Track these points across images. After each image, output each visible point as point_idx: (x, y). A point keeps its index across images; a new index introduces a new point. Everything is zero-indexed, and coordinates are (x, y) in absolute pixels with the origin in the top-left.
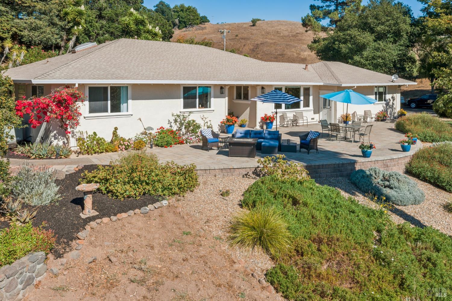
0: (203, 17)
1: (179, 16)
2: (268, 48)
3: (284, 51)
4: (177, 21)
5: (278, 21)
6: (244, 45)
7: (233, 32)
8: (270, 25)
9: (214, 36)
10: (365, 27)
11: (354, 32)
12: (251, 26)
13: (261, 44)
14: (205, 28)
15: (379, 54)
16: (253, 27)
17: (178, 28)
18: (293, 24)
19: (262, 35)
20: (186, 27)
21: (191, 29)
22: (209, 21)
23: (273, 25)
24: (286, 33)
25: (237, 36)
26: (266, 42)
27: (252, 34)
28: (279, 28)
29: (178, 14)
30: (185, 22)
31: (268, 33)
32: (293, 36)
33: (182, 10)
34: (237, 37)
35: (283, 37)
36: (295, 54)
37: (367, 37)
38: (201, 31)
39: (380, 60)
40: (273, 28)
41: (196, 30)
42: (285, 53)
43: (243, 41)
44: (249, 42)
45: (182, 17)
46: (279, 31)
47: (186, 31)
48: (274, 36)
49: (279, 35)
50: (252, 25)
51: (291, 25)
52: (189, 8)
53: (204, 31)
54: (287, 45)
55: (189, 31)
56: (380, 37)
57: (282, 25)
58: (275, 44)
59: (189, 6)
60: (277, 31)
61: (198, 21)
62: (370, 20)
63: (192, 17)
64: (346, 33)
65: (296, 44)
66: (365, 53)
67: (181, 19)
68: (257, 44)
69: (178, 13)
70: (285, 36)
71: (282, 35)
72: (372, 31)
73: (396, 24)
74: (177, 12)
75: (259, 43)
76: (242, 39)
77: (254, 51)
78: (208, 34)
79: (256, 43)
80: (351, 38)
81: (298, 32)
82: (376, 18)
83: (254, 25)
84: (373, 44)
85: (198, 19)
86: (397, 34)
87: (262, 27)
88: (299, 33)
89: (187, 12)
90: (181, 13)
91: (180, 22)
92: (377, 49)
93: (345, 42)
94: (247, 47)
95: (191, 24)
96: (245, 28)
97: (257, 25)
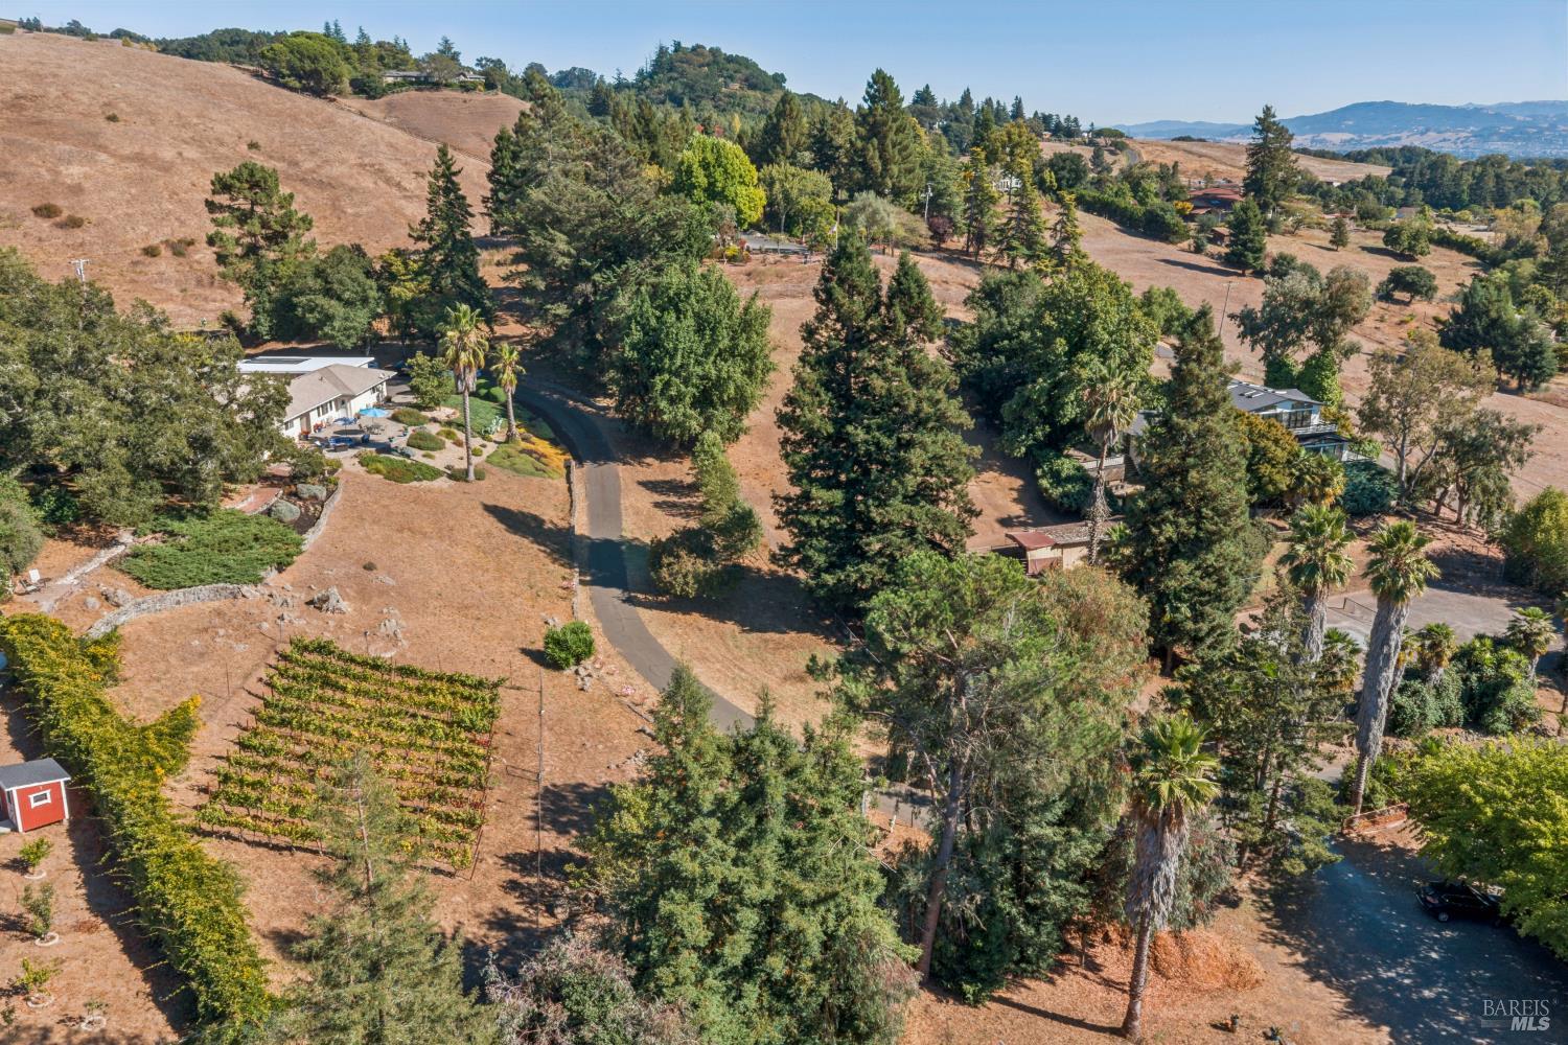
93: (312, 311)
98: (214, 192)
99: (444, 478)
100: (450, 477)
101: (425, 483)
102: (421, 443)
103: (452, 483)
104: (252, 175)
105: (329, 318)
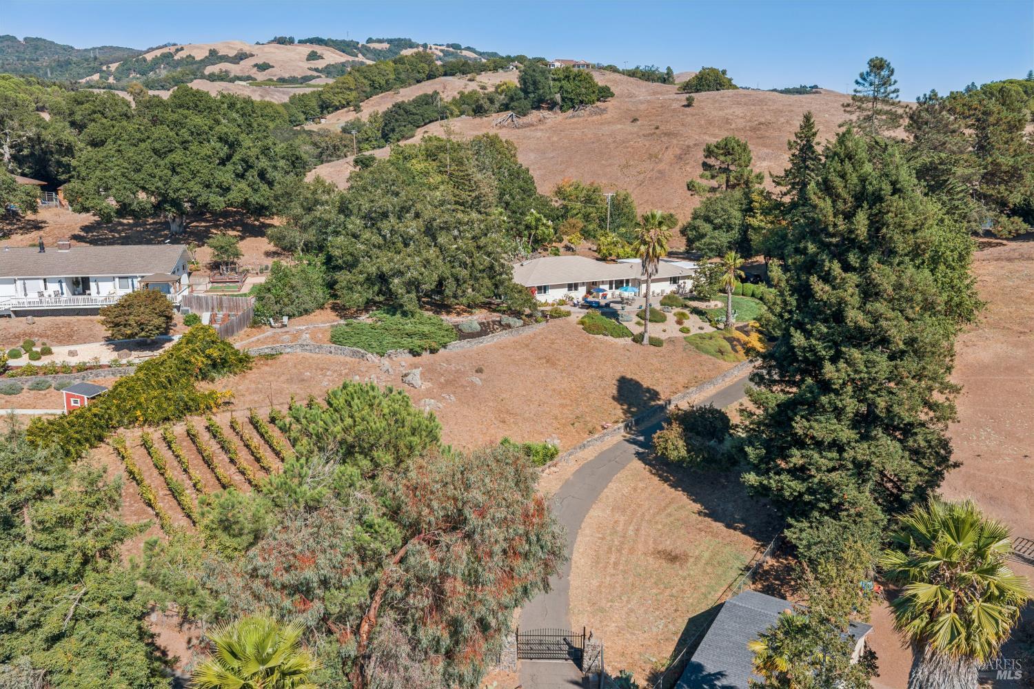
0: (603, 87)
1: (561, 87)
4: (558, 97)
7: (653, 118)
8: (717, 105)
9: (619, 126)
12: (684, 106)
13: (695, 145)
14: (605, 110)
16: (687, 109)
17: (561, 109)
19: (701, 126)
20: (574, 107)
21: (581, 113)
22: (612, 95)
23: (723, 104)
24: (741, 123)
25: (657, 128)
26: (704, 142)
27: (683, 125)
28: (732, 110)
29: (559, 85)
30: (571, 100)
31: (710, 123)
32: (752, 129)
33: (567, 77)
34: (657, 131)
38: (599, 117)
40: (721, 113)
41: (590, 115)
43: (665, 139)
44: (675, 142)
45: (567, 91)
46: (731, 117)
47: (574, 117)
48: (720, 128)
49: (728, 126)
50: (686, 103)
51: (755, 105)
52: (579, 74)
53: (605, 116)
55: (579, 116)
56: (717, 228)
57: (739, 103)
60: (728, 119)
61: (594, 97)
63: (584, 90)
67: (565, 95)
68: (688, 147)
70: (739, 130)
71: (733, 126)
72: (711, 223)
74: (559, 80)
75: (691, 144)
76: (665, 134)
78: (609, 123)
79: (687, 143)
81: (763, 120)
83: (689, 105)
85: (594, 92)
87: (702, 109)
88: (762, 124)
89: (576, 82)
90: (567, 85)
91: (563, 99)
94: (670, 152)
95: (581, 102)
96: (674, 110)
97: (695, 104)
98: (706, 156)
99: (630, 339)
100: (634, 339)
101: (610, 338)
103: (630, 342)
104: (726, 144)
105: (702, 236)
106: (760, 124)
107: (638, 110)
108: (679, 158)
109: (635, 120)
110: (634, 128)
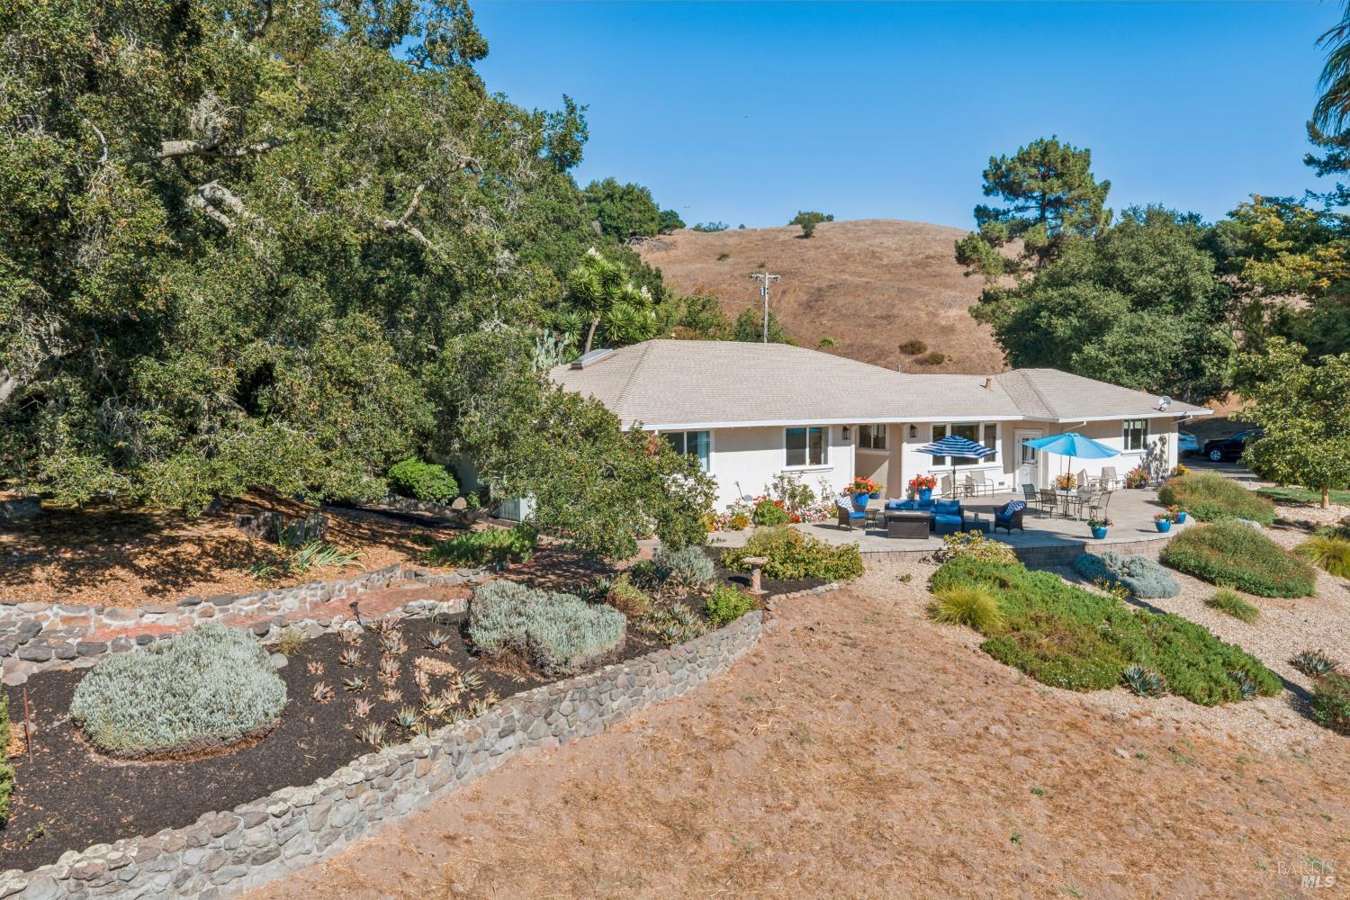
0: (666, 214)
1: (601, 211)
2: (850, 299)
3: (893, 306)
5: (875, 222)
6: (784, 292)
7: (753, 254)
8: (851, 235)
9: (699, 266)
10: (1109, 278)
11: (1085, 290)
12: (798, 237)
13: (830, 287)
14: (673, 245)
15: (1140, 340)
16: (804, 240)
18: (914, 230)
19: (832, 262)
21: (635, 246)
22: (682, 226)
23: (861, 234)
24: (898, 257)
25: (762, 265)
26: (844, 283)
27: (803, 260)
28: (877, 241)
29: (598, 208)
30: (617, 230)
31: (847, 257)
32: (917, 264)
33: (610, 197)
34: (762, 269)
35: (889, 268)
36: (923, 315)
37: (1113, 303)
38: (663, 253)
39: (1142, 355)
40: (861, 244)
41: (651, 249)
42: (895, 311)
44: (796, 283)
45: (610, 217)
46: (879, 250)
48: (864, 264)
49: (876, 262)
50: (802, 234)
51: (910, 234)
52: (629, 191)
53: (672, 253)
54: (902, 291)
56: (1144, 301)
57: (885, 233)
58: (866, 286)
59: (629, 186)
60: (873, 252)
61: (654, 226)
62: (1122, 264)
63: (637, 216)
64: (1065, 290)
65: (926, 289)
66: (1109, 339)
67: (608, 222)
68: (819, 289)
69: (599, 202)
70: (896, 266)
71: (885, 261)
72: (1126, 288)
73: (1182, 272)
74: (596, 200)
75: (824, 285)
77: (811, 307)
78: (681, 262)
79: (815, 285)
80: (1079, 305)
81: (931, 252)
82: (1135, 259)
83: (807, 236)
84: (1127, 318)
85: (653, 219)
86: (1183, 297)
87: (829, 239)
88: (933, 258)
89: (625, 202)
90: (606, 204)
91: (605, 229)
92: (1136, 330)
93: (1065, 312)
94: (790, 298)
95: (634, 234)
96: (784, 243)
97: (816, 233)
98: (988, 192)
99: (1277, 705)
100: (1307, 705)
102: (1215, 561)
103: (1313, 735)
104: (1045, 153)
105: (1098, 327)
106: (928, 257)
107: (725, 245)
108: (808, 306)
109: (723, 257)
110: (725, 267)
